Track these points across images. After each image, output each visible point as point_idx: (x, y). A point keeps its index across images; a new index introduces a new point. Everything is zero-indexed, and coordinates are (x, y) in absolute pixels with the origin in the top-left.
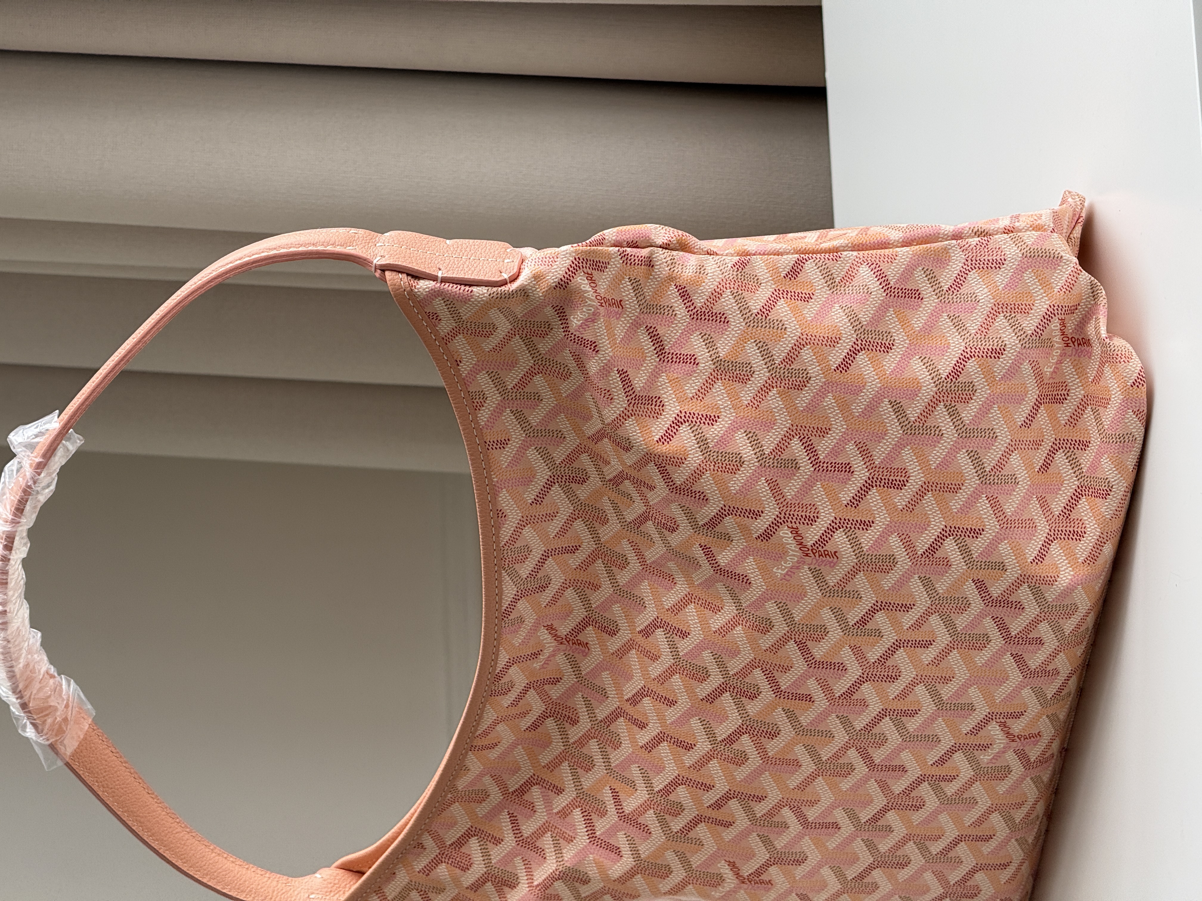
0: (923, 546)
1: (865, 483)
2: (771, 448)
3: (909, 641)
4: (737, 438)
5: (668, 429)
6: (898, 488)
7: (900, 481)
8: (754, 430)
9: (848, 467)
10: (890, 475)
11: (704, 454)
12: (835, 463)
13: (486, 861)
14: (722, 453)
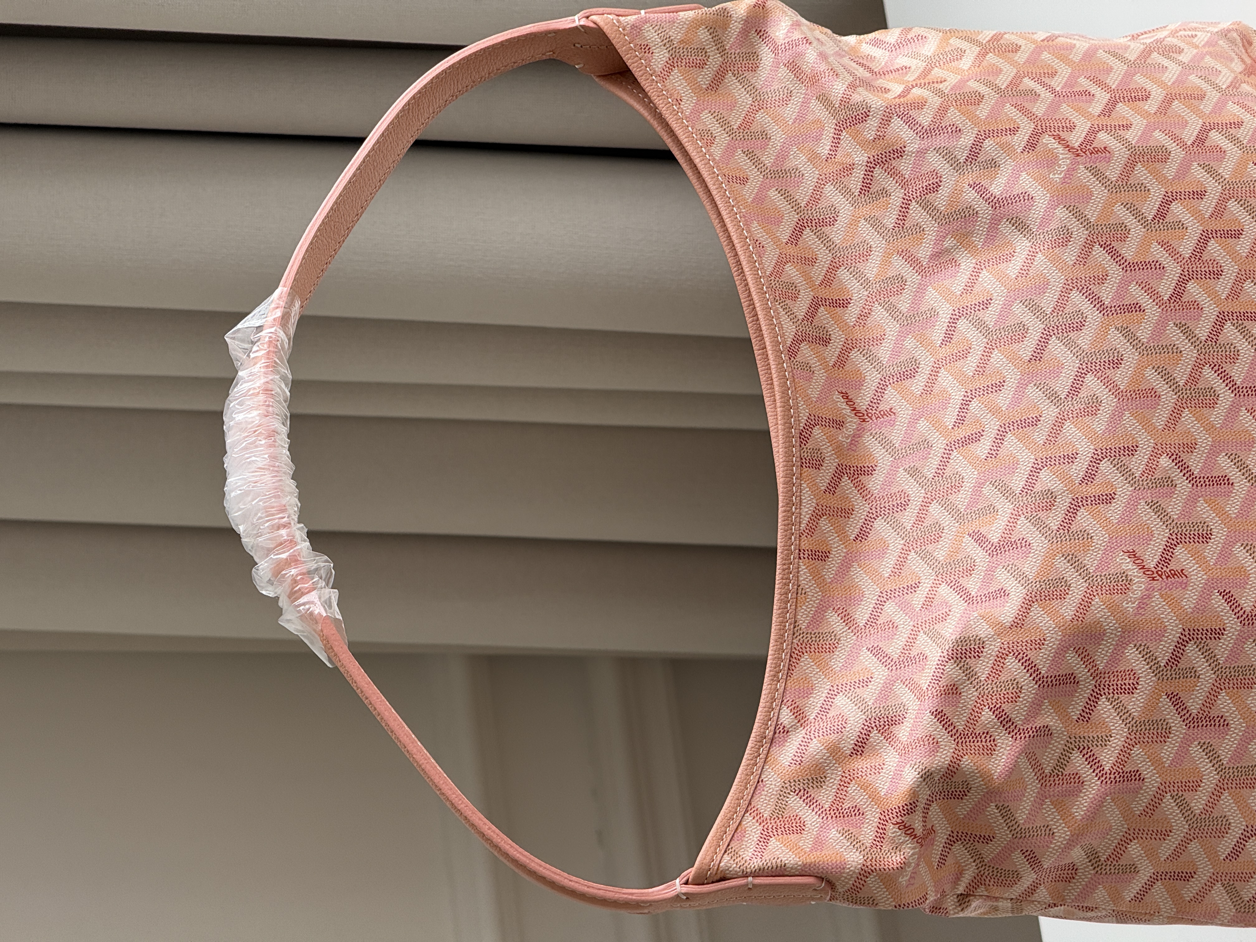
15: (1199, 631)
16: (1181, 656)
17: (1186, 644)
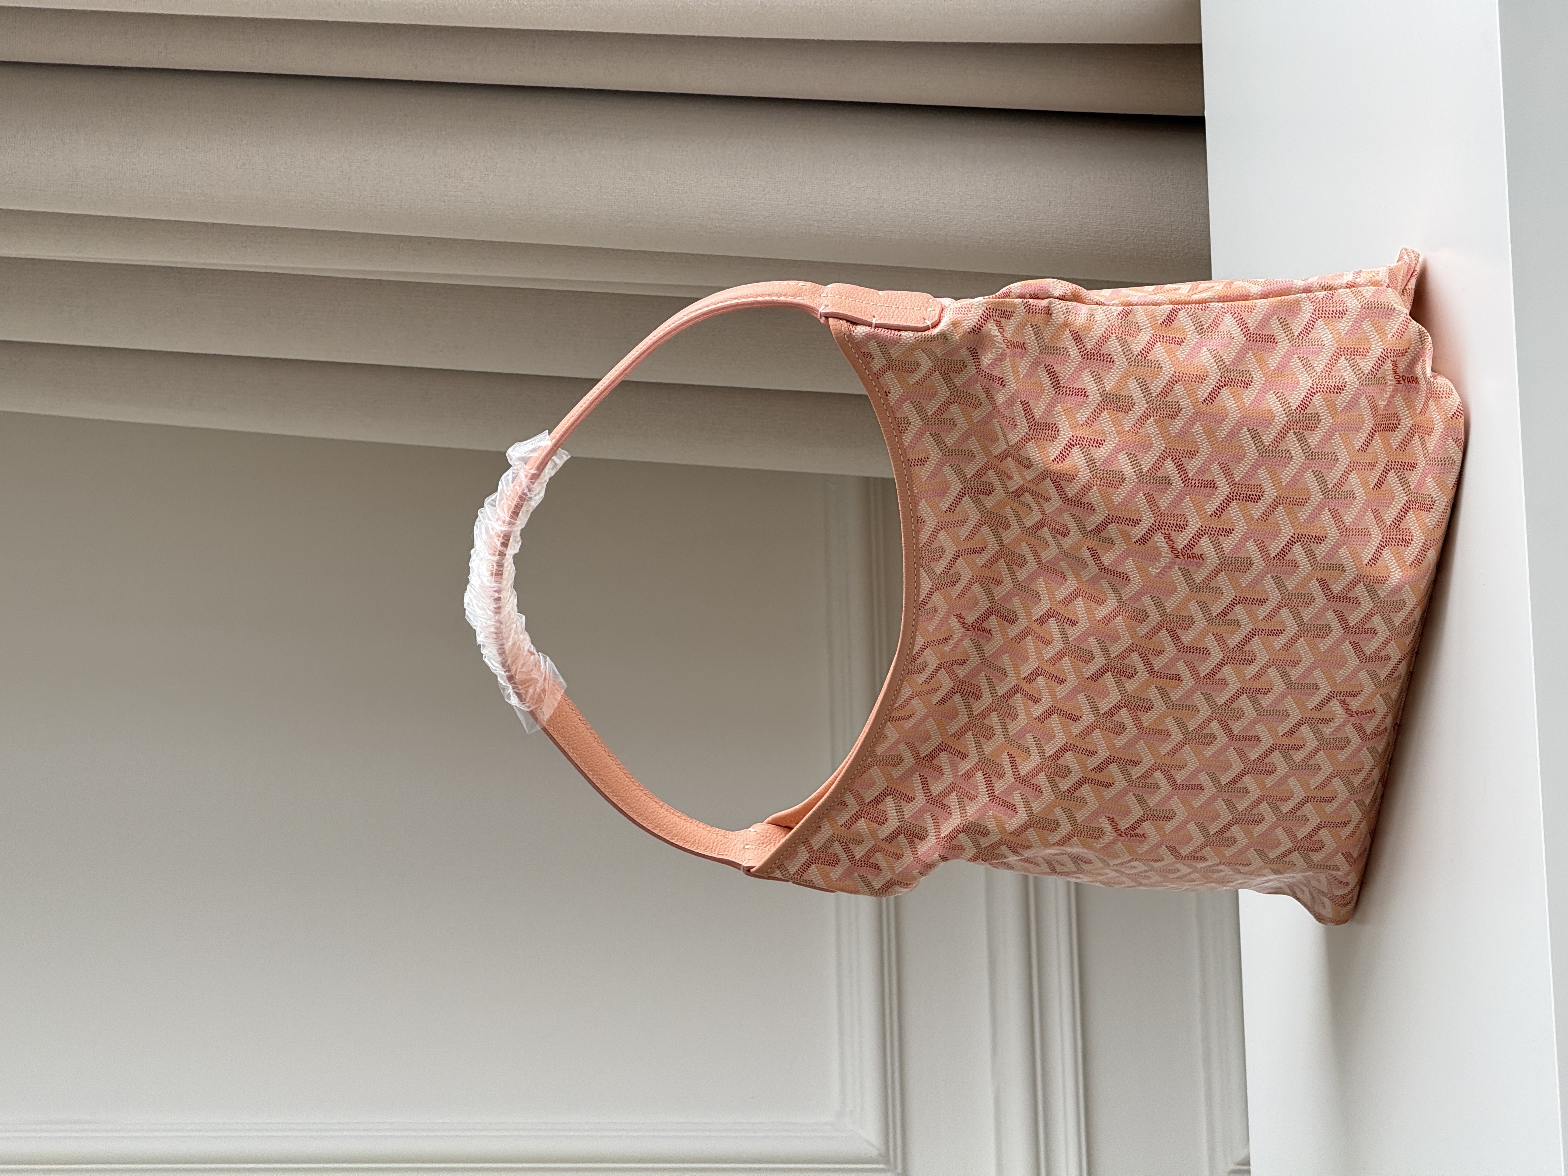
0: (1275, 550)
1: (1226, 497)
2: (1148, 467)
3: (1263, 630)
4: (1120, 458)
5: (1062, 450)
6: (1254, 502)
7: (1256, 495)
8: (1134, 452)
9: (1213, 483)
10: (1248, 491)
11: (1092, 472)
12: (1202, 480)
13: (900, 817)
14: (1107, 470)
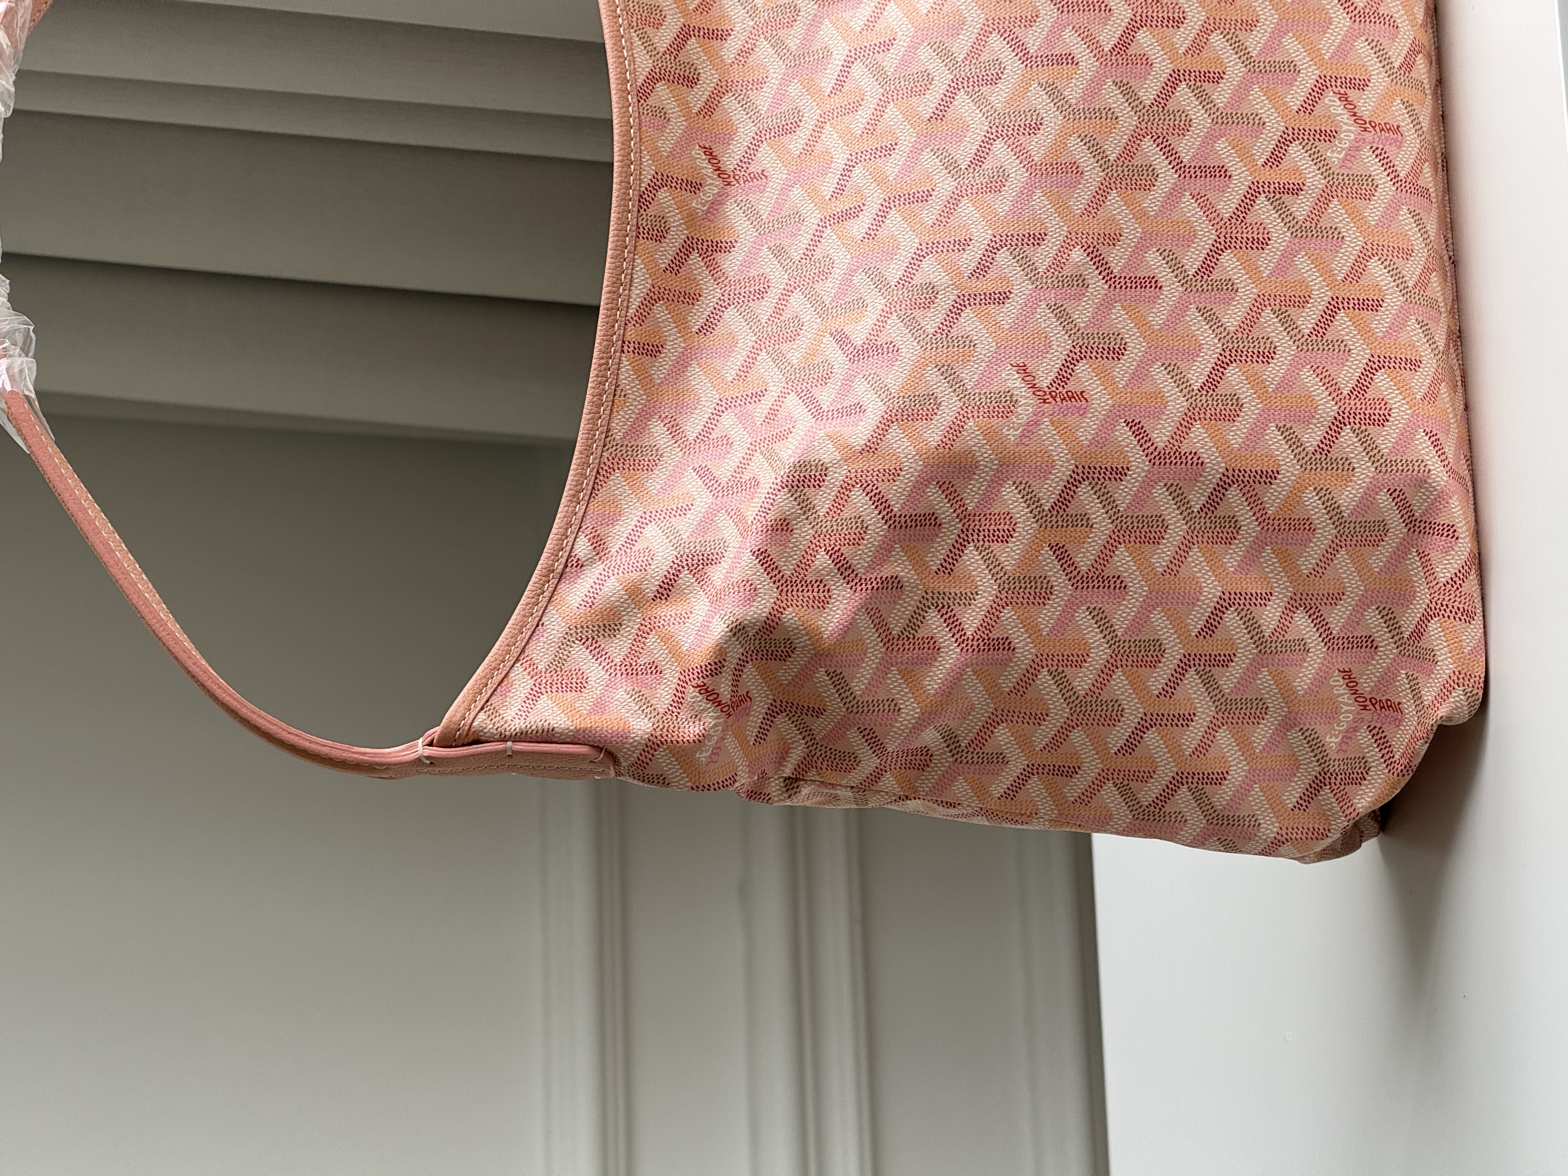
15: (1095, 468)
16: (1071, 499)
17: (1078, 485)
